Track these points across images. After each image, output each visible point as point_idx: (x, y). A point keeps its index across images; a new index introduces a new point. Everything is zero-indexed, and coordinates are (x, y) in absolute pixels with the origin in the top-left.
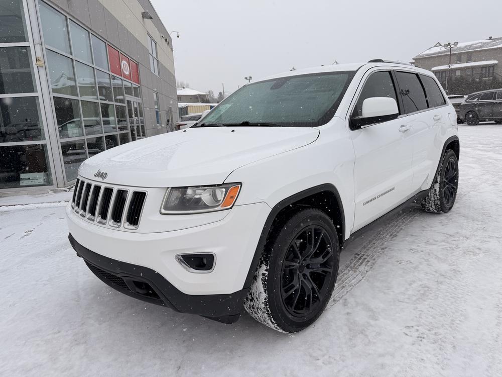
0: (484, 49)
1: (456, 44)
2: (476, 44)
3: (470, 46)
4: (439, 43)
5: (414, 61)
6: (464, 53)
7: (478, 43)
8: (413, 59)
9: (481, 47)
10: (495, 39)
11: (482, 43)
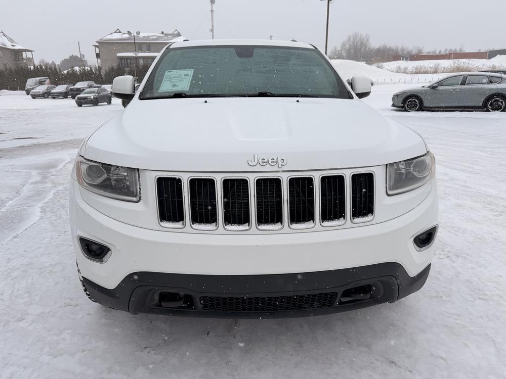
0: (158, 41)
1: (138, 33)
2: (152, 36)
3: (148, 37)
4: (118, 29)
5: (98, 44)
6: (144, 43)
7: (154, 36)
8: (97, 42)
9: (156, 39)
10: (166, 35)
11: (156, 36)
